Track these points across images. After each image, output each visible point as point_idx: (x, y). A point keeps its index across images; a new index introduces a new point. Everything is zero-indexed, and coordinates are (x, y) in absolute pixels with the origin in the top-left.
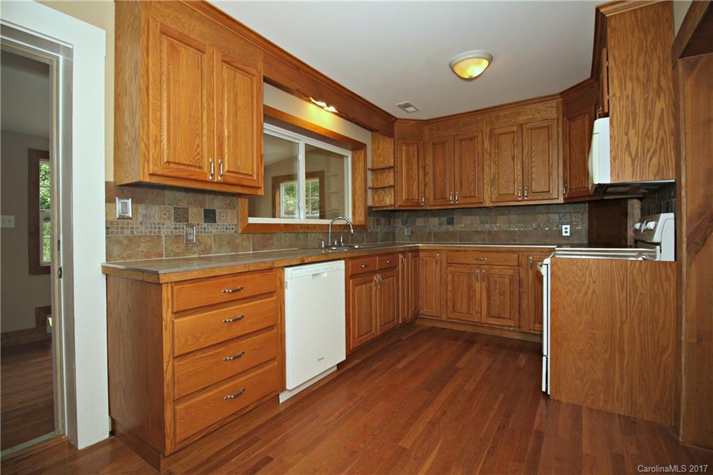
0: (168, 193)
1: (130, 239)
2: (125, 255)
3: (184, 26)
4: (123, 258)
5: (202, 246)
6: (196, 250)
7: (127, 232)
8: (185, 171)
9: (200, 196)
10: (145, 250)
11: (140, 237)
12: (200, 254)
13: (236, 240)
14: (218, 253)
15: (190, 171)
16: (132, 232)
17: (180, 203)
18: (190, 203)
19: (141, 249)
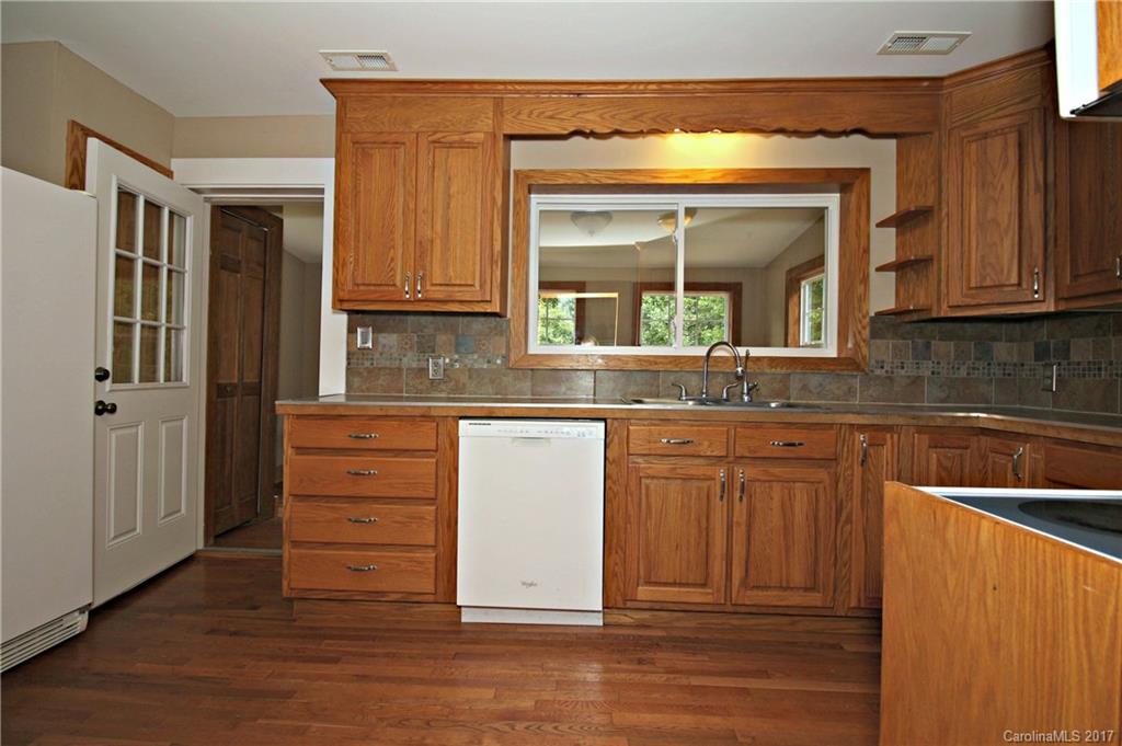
0: (411, 318)
1: (370, 371)
2: (364, 387)
3: (383, 123)
4: (363, 391)
5: (453, 383)
6: (444, 388)
7: (367, 364)
8: (375, 292)
9: (452, 320)
10: (384, 383)
11: (380, 369)
12: (449, 393)
13: (505, 379)
14: (475, 393)
15: (380, 292)
16: (372, 364)
17: (426, 330)
18: (437, 329)
19: (380, 382)
